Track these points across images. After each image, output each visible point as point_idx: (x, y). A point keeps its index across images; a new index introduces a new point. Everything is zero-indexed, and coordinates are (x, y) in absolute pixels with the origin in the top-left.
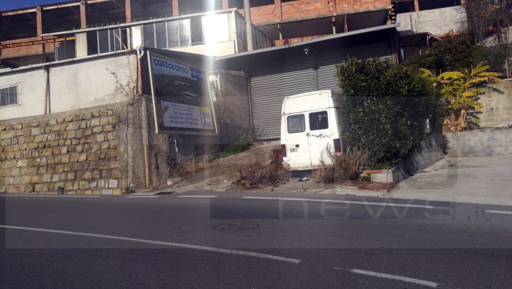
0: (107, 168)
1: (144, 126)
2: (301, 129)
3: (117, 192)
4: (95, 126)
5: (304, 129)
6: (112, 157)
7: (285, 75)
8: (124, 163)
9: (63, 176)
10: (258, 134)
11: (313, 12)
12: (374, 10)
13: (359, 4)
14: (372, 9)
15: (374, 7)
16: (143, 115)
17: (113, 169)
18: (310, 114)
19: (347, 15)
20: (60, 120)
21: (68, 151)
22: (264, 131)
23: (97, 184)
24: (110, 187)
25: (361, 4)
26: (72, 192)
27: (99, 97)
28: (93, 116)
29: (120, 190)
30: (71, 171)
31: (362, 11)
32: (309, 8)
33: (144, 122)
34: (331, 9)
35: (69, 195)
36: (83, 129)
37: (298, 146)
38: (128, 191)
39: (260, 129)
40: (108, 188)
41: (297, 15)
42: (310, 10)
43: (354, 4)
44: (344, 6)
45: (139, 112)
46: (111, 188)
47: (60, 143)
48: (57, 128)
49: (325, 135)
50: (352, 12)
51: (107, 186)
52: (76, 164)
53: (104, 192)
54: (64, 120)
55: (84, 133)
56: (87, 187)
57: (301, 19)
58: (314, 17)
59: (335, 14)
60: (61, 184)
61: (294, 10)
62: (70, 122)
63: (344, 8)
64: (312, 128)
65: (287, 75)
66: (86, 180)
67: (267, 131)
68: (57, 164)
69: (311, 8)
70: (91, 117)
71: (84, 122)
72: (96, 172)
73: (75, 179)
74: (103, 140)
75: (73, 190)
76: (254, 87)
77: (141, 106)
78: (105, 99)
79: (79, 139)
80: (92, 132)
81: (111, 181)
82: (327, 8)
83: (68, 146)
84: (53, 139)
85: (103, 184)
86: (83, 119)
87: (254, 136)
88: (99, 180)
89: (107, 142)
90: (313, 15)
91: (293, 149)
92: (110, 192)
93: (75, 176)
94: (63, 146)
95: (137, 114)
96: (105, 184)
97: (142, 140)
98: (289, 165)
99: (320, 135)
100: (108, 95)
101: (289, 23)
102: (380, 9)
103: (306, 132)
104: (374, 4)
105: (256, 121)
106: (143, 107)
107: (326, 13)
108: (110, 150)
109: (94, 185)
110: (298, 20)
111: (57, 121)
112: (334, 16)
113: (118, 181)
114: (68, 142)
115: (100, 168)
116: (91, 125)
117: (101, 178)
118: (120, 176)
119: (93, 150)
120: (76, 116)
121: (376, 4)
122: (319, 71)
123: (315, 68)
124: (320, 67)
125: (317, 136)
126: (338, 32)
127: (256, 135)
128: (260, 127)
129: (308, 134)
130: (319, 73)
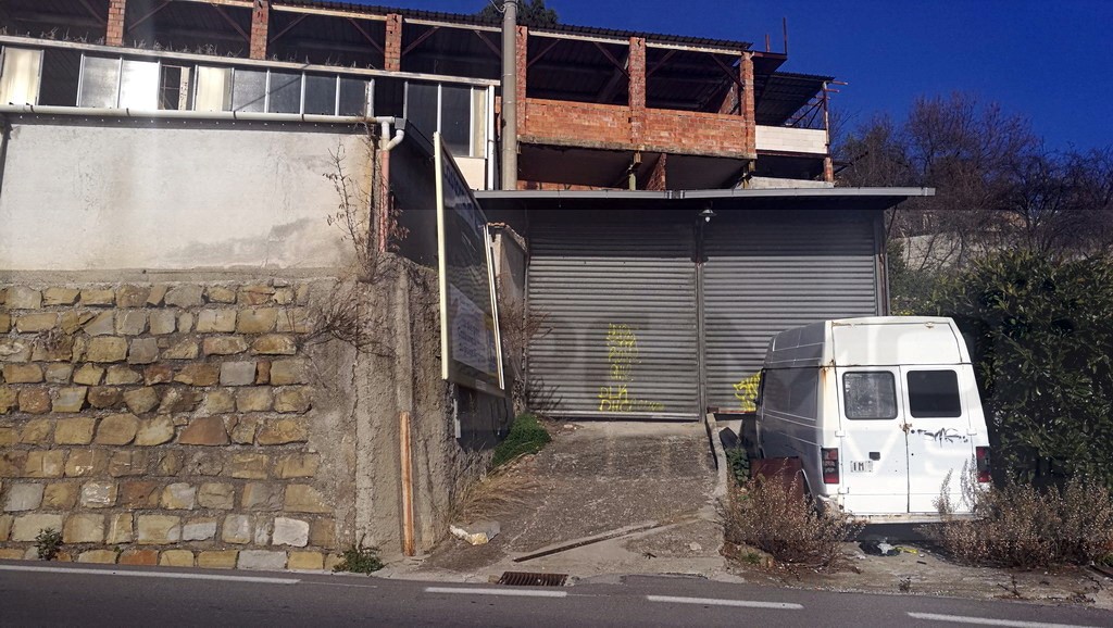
0: (265, 476)
1: (399, 351)
3: (310, 564)
4: (212, 334)
6: (286, 439)
7: (622, 263)
8: (340, 465)
9: (61, 494)
11: (596, 134)
12: (723, 154)
13: (693, 136)
14: (717, 151)
15: (722, 148)
16: (398, 317)
17: (287, 481)
18: (911, 375)
19: (668, 154)
20: (56, 297)
21: (86, 405)
22: (556, 394)
23: (220, 528)
24: (276, 541)
25: (696, 137)
26: (100, 553)
27: (208, 240)
28: (206, 299)
29: (320, 556)
30: (99, 476)
31: (698, 153)
32: (587, 124)
33: (401, 339)
34: (636, 135)
35: (84, 565)
36: (163, 336)
37: (875, 456)
38: (360, 560)
39: (546, 388)
40: (270, 546)
41: (559, 131)
42: (589, 127)
43: (683, 135)
44: (663, 134)
45: (390, 306)
46: (279, 548)
47: (50, 373)
48: (45, 322)
49: (953, 433)
50: (678, 150)
51: (262, 538)
52: (126, 453)
53: (247, 559)
54: (78, 298)
55: (162, 349)
56: (173, 537)
57: (568, 144)
58: (597, 145)
59: (643, 149)
60: (53, 522)
61: (552, 119)
62: (104, 306)
63: (661, 137)
64: (916, 412)
65: (627, 263)
66: (165, 511)
67: (564, 395)
68: (35, 446)
69: (592, 124)
70: (200, 301)
71: (168, 314)
72: (214, 487)
73: (119, 504)
74: (249, 381)
75: (104, 545)
76: (538, 279)
77: (394, 290)
78: (231, 250)
79: (138, 367)
80: (201, 350)
81: (278, 521)
82: (625, 132)
83: (89, 386)
84: (22, 359)
85: (246, 530)
86: (161, 305)
87: (528, 403)
88: (230, 517)
89: (266, 389)
90: (596, 141)
91: (861, 464)
92: (276, 561)
93: (119, 496)
94: (63, 386)
95: (385, 311)
96: (253, 530)
97: (394, 393)
98: (841, 507)
99: (940, 433)
100: (243, 241)
101: (541, 146)
102: (733, 155)
103: (899, 420)
104: (722, 143)
105: (537, 365)
106: (399, 293)
107: (624, 142)
108: (273, 416)
109: (200, 530)
110: (562, 144)
111: (43, 300)
112: (641, 152)
113: (310, 522)
114: (89, 376)
115: (235, 475)
116: (199, 328)
117: (238, 508)
118: (322, 506)
119: (202, 412)
120: (132, 290)
121: (726, 144)
122: (707, 267)
123: (699, 257)
124: (710, 258)
125: (931, 435)
126: (639, 187)
127: (533, 403)
128: (546, 383)
129: (906, 428)
130: (707, 270)
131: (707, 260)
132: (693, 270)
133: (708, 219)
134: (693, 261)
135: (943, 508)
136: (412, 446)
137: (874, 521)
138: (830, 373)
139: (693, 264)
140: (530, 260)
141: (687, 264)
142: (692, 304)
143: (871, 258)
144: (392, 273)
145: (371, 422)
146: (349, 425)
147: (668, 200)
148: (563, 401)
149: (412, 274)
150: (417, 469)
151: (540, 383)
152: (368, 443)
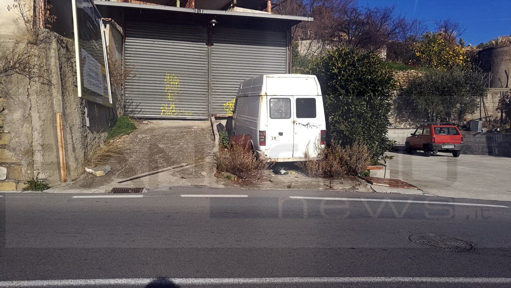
1: (54, 81)
2: (287, 116)
3: (8, 188)
5: (289, 116)
7: (172, 44)
10: (130, 110)
16: (53, 64)
18: (298, 100)
22: (139, 107)
29: (14, 184)
33: (54, 75)
37: (281, 134)
38: (35, 185)
39: (134, 104)
45: (47, 57)
49: (312, 124)
64: (299, 116)
65: (175, 44)
67: (143, 107)
76: (129, 49)
77: (49, 49)
87: (125, 111)
91: (275, 138)
95: (44, 60)
97: (52, 103)
98: (266, 155)
99: (307, 124)
103: (292, 119)
105: (129, 92)
106: (52, 51)
113: (7, 168)
122: (213, 48)
123: (209, 43)
124: (214, 44)
125: (304, 125)
126: (181, 6)
127: (127, 111)
128: (134, 101)
129: (294, 122)
130: (213, 49)
131: (213, 45)
132: (206, 49)
133: (214, 25)
134: (207, 45)
135: (306, 155)
136: (63, 129)
137: (279, 161)
138: (265, 98)
139: (207, 46)
140: (125, 39)
141: (204, 46)
142: (206, 65)
143: (285, 48)
144: (48, 40)
145: (40, 117)
146: (27, 118)
147: (195, 14)
148: (143, 110)
149: (60, 42)
150: (67, 141)
151: (131, 101)
152: (38, 128)
